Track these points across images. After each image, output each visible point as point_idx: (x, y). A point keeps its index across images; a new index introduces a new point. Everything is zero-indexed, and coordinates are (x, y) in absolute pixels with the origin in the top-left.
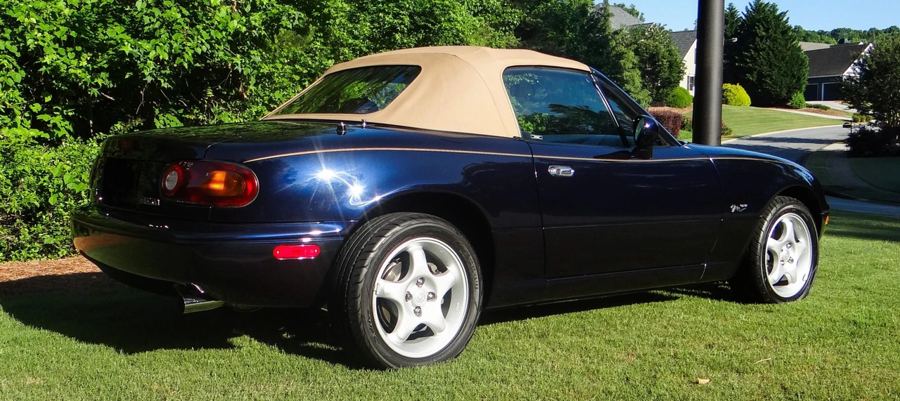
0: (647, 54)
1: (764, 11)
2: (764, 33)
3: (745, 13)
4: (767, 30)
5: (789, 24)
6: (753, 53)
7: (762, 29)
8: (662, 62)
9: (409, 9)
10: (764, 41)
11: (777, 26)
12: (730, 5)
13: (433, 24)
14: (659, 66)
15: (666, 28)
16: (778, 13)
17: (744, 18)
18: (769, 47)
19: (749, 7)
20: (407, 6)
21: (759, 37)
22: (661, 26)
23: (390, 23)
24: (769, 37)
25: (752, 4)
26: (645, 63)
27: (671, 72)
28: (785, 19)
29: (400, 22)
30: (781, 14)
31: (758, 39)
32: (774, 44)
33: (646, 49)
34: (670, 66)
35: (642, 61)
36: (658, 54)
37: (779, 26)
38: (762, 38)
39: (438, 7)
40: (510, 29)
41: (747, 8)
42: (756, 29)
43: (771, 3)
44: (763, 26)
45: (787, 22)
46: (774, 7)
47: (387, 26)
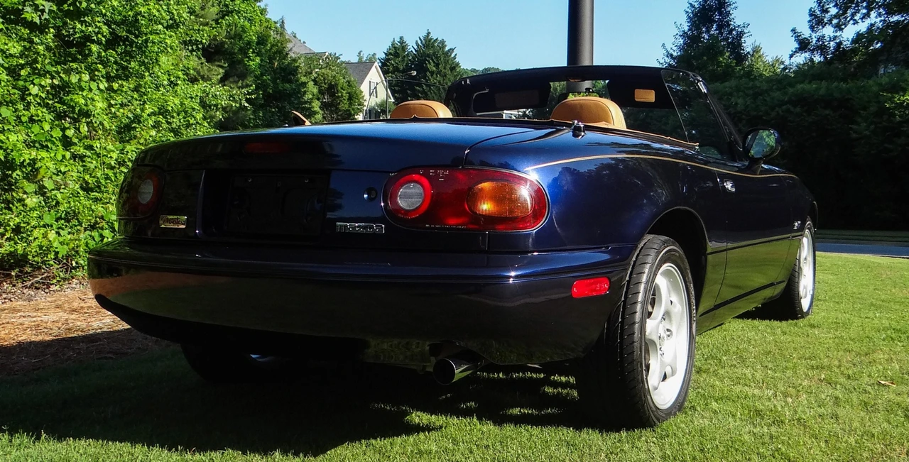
0: (325, 84)
1: (433, 47)
2: (434, 69)
3: (416, 47)
4: (437, 65)
5: (457, 60)
6: (425, 87)
7: (432, 64)
8: (342, 93)
9: (105, 15)
10: (435, 76)
11: (446, 62)
12: (401, 38)
13: (137, 37)
14: (338, 97)
15: (343, 59)
16: (447, 49)
17: (414, 52)
18: (439, 82)
19: (419, 42)
20: (104, 11)
21: (430, 72)
22: (337, 55)
23: (82, 31)
24: (439, 72)
25: (422, 38)
26: (323, 94)
27: (350, 104)
28: (453, 56)
29: (97, 30)
30: (449, 51)
31: (428, 74)
32: (444, 80)
33: (324, 79)
34: (350, 98)
35: (321, 92)
36: (336, 84)
37: (448, 61)
38: (432, 73)
39: (143, 16)
40: (198, 49)
41: (417, 42)
42: (426, 64)
43: (440, 39)
44: (434, 62)
45: (455, 58)
46: (443, 42)
47: (78, 35)
